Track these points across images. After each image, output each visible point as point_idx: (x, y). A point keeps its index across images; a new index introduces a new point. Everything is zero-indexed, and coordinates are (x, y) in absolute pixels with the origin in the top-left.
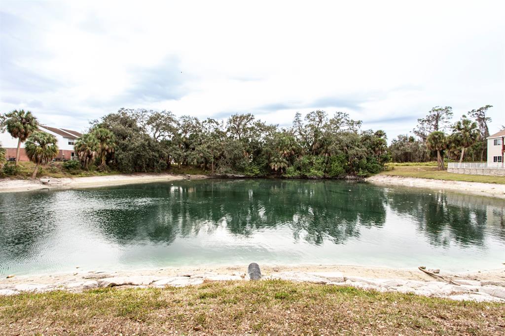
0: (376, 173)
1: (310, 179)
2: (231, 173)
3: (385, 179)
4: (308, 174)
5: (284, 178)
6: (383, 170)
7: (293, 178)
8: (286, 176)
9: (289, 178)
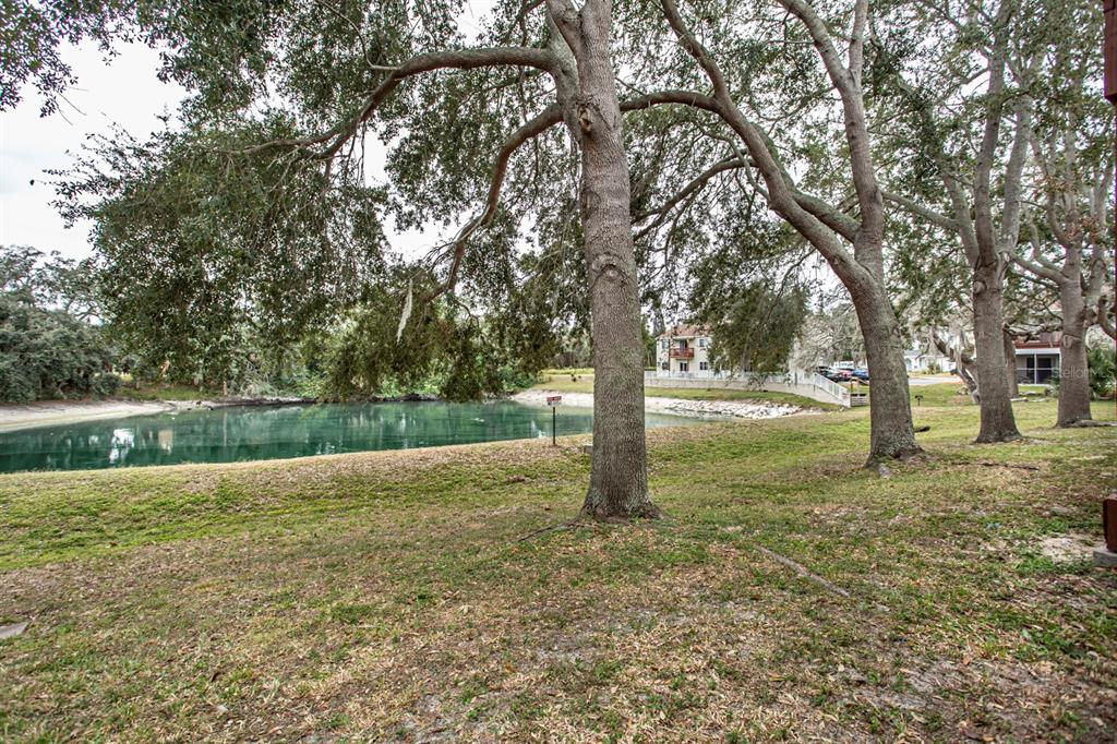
0: (528, 387)
1: (425, 400)
2: (274, 396)
3: (540, 396)
4: (420, 392)
5: (376, 400)
6: (537, 383)
7: (395, 400)
8: (382, 397)
9: (385, 400)
